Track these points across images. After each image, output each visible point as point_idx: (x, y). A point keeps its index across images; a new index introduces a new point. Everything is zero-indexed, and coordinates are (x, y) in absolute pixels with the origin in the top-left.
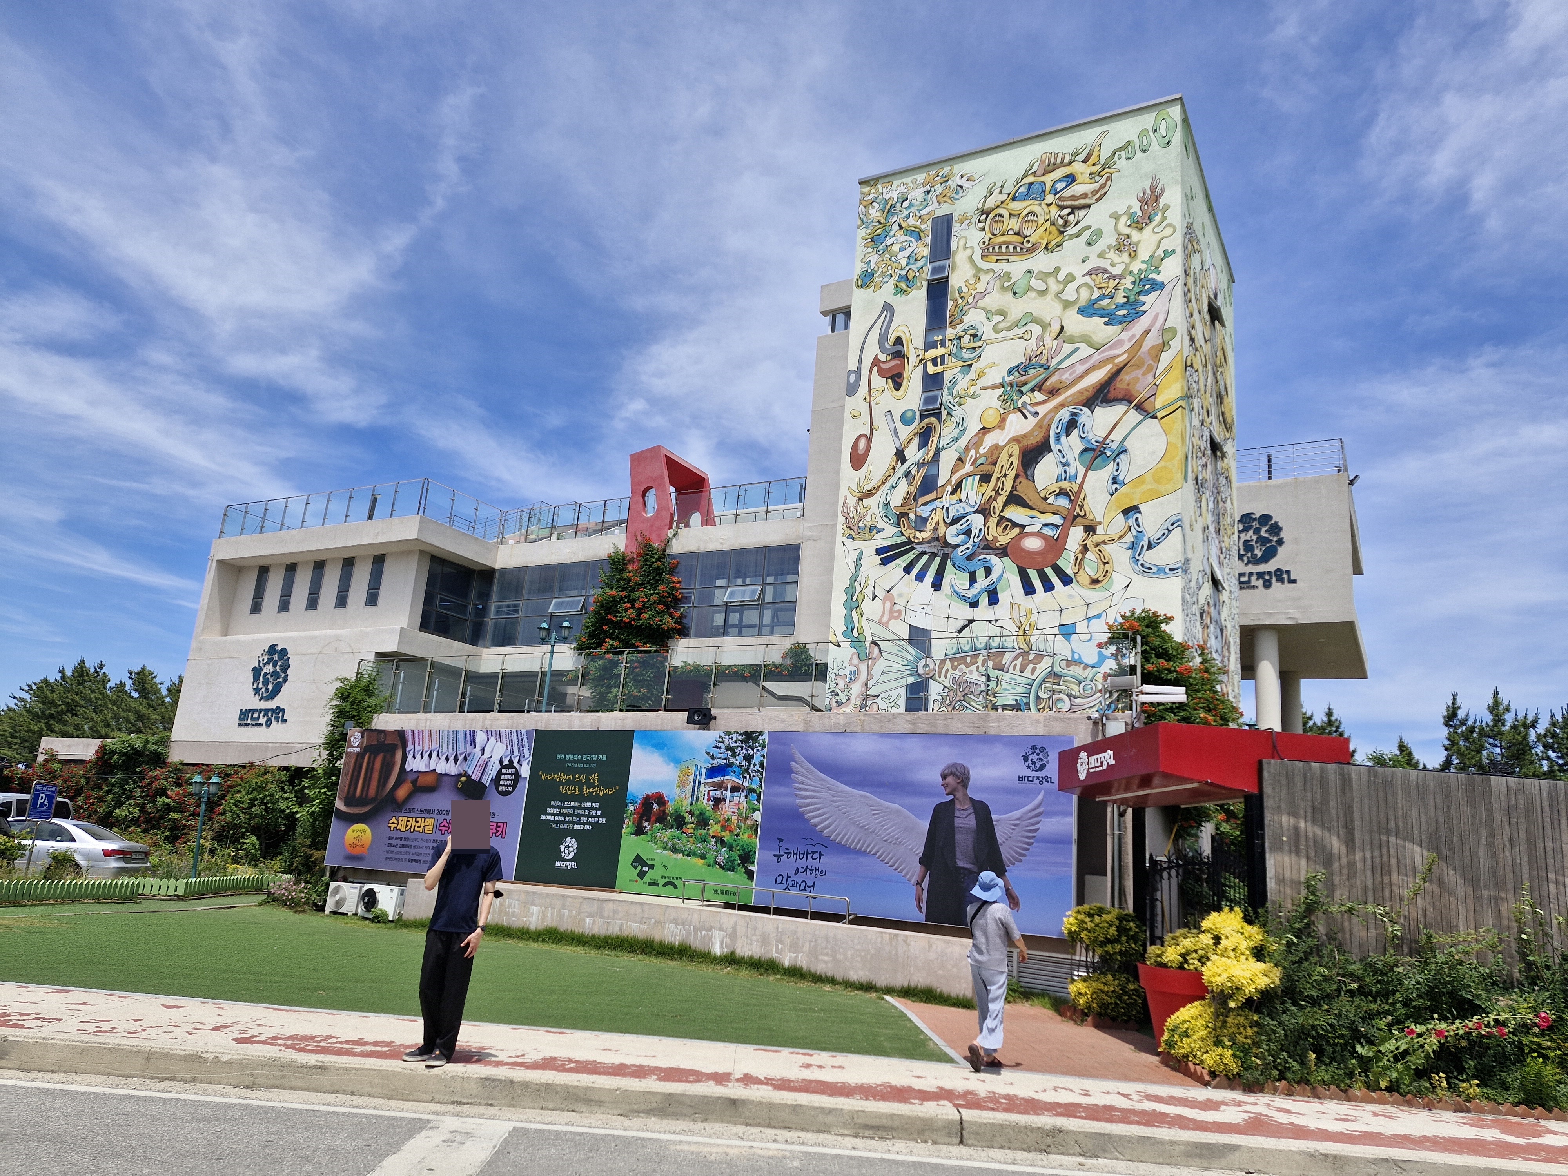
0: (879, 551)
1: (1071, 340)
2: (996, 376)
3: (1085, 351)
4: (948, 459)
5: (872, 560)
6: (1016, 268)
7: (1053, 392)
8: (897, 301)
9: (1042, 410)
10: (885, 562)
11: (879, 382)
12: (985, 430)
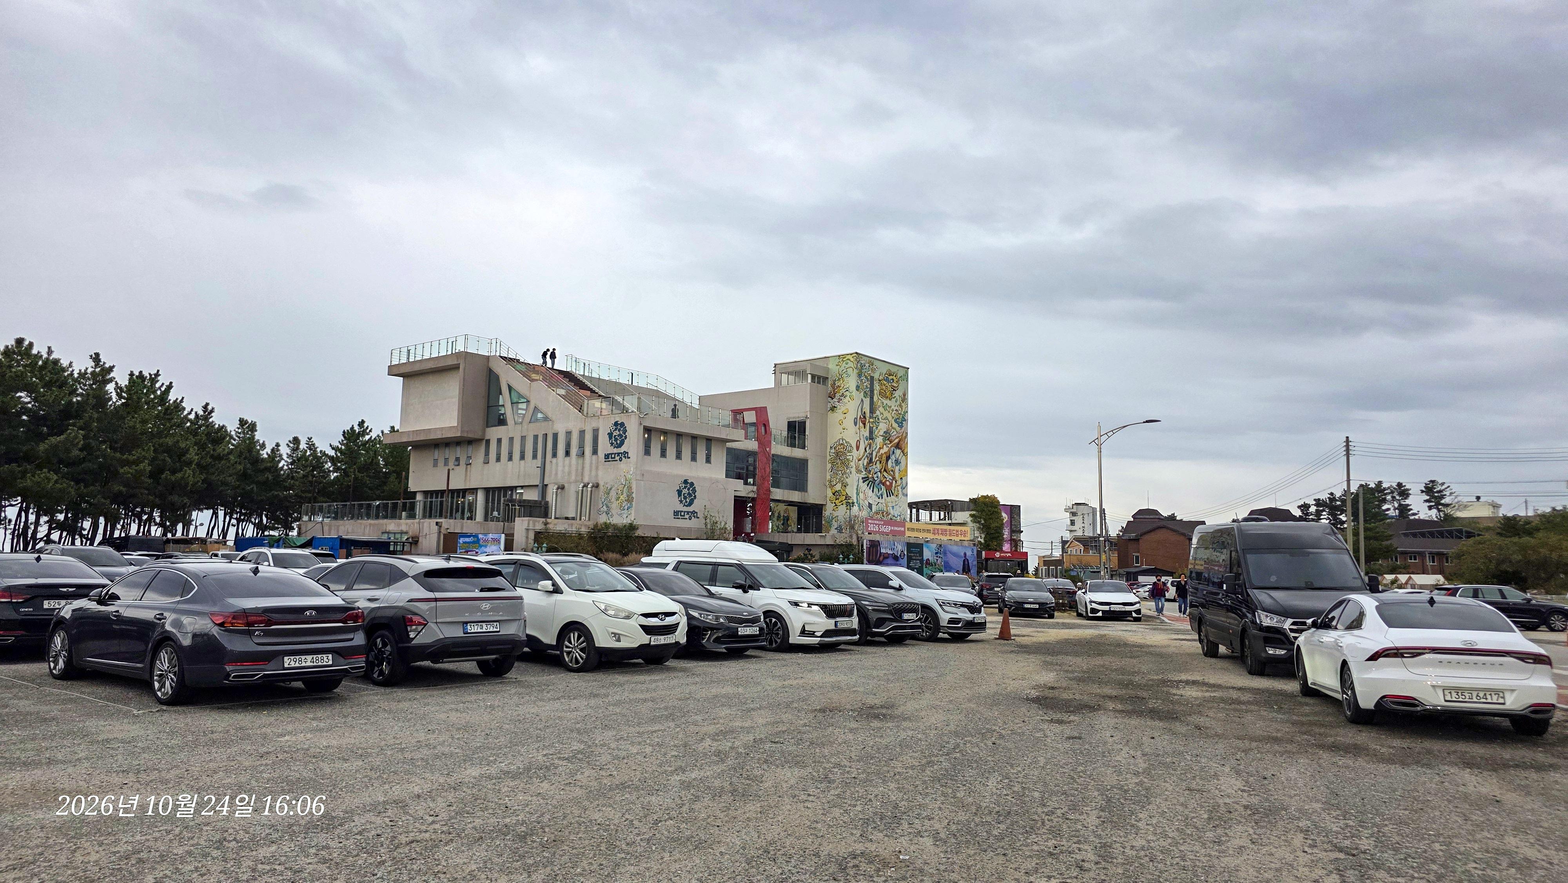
0: (863, 478)
1: (893, 428)
2: (882, 433)
3: (895, 433)
4: (874, 453)
5: (861, 481)
6: (886, 402)
7: (891, 442)
8: (864, 399)
9: (889, 446)
10: (864, 482)
11: (861, 425)
12: (880, 448)
